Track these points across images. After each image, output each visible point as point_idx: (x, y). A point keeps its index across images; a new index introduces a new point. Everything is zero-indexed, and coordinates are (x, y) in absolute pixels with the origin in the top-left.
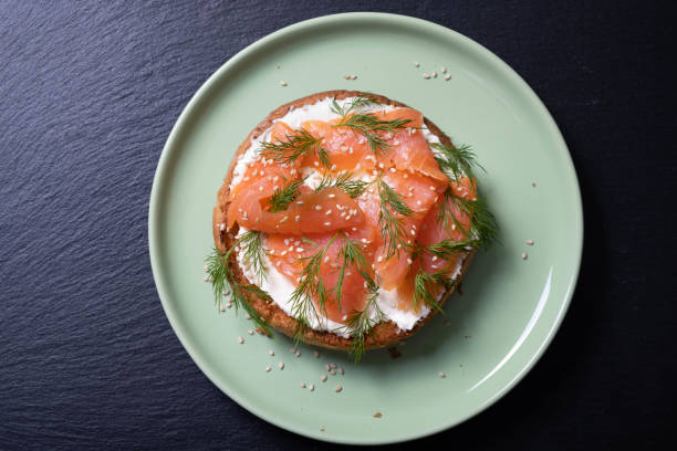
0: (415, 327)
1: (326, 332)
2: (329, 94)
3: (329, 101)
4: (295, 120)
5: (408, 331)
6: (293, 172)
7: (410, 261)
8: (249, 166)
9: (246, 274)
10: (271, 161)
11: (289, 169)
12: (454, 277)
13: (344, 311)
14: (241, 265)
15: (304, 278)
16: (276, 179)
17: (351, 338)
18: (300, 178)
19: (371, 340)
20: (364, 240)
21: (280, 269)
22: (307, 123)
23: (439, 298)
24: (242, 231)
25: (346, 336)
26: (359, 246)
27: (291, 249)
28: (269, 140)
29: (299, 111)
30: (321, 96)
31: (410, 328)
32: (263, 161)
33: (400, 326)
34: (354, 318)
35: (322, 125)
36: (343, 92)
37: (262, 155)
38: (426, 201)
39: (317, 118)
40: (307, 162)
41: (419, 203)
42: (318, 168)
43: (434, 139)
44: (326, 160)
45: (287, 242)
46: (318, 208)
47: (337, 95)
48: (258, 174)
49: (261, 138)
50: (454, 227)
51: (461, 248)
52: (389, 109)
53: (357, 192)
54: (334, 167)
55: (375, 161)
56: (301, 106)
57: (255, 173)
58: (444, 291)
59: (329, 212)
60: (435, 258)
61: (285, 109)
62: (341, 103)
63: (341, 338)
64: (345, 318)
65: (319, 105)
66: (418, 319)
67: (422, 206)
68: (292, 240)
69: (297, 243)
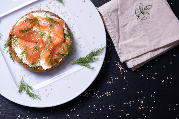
0: (46, 70)
1: (26, 64)
2: (45, 11)
3: (45, 13)
4: (35, 15)
5: (45, 70)
6: (30, 26)
7: (49, 54)
8: (21, 22)
9: (12, 46)
10: (26, 22)
11: (30, 25)
12: (59, 61)
13: (31, 61)
14: (12, 44)
15: (24, 50)
16: (25, 26)
17: (31, 68)
18: (32, 28)
19: (36, 69)
20: (40, 46)
21: (20, 47)
22: (38, 16)
23: (55, 65)
24: (15, 36)
25: (30, 67)
26: (39, 47)
27: (23, 43)
28: (28, 17)
29: (37, 13)
30: (43, 11)
31: (46, 69)
32: (25, 22)
33: (44, 68)
34: (33, 63)
35: (41, 18)
36: (49, 12)
37: (25, 20)
38: (57, 41)
39: (41, 16)
40: (34, 25)
41: (55, 41)
42: (37, 27)
43: (66, 29)
44: (39, 26)
45: (23, 41)
46: (32, 35)
47: (47, 12)
48: (22, 24)
49: (26, 17)
50: (63, 50)
51: (63, 55)
52: (57, 19)
53: (43, 35)
54: (40, 28)
55: (49, 29)
56: (38, 12)
57: (21, 24)
58: (56, 63)
59: (34, 37)
60: (56, 55)
61: (34, 12)
62: (47, 14)
63: (29, 67)
64: (31, 62)
65: (42, 13)
66: (48, 68)
67: (56, 42)
68: (24, 41)
69: (25, 42)
